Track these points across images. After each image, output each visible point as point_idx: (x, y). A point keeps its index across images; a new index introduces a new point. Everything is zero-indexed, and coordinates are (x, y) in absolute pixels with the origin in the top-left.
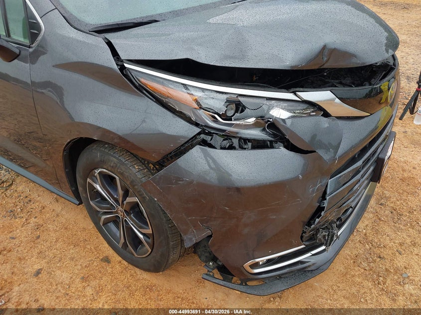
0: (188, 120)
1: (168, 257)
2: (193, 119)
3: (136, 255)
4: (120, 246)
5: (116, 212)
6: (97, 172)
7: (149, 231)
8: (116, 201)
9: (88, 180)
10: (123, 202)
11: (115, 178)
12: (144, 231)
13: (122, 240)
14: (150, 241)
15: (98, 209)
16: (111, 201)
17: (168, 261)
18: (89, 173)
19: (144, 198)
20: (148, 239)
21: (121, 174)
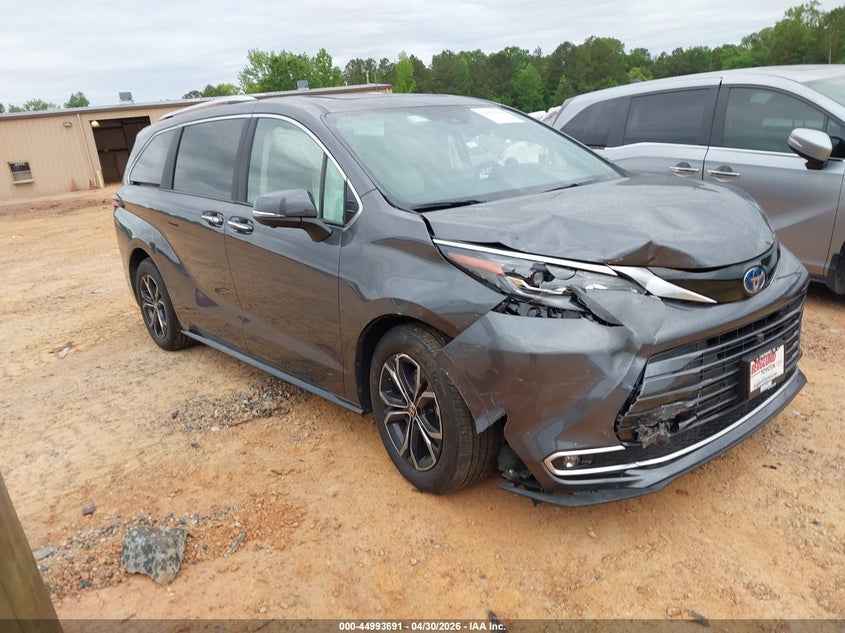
0: (493, 287)
1: (454, 471)
2: (499, 285)
3: (417, 467)
4: (401, 454)
5: (407, 410)
6: (398, 357)
7: (438, 436)
8: (411, 396)
9: (386, 365)
10: (418, 397)
11: (416, 368)
12: (433, 435)
13: (406, 446)
14: (438, 450)
15: (387, 403)
16: (405, 395)
17: (452, 477)
18: (388, 357)
19: (442, 394)
20: (435, 447)
21: (423, 363)
